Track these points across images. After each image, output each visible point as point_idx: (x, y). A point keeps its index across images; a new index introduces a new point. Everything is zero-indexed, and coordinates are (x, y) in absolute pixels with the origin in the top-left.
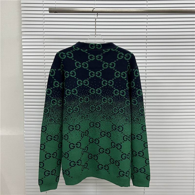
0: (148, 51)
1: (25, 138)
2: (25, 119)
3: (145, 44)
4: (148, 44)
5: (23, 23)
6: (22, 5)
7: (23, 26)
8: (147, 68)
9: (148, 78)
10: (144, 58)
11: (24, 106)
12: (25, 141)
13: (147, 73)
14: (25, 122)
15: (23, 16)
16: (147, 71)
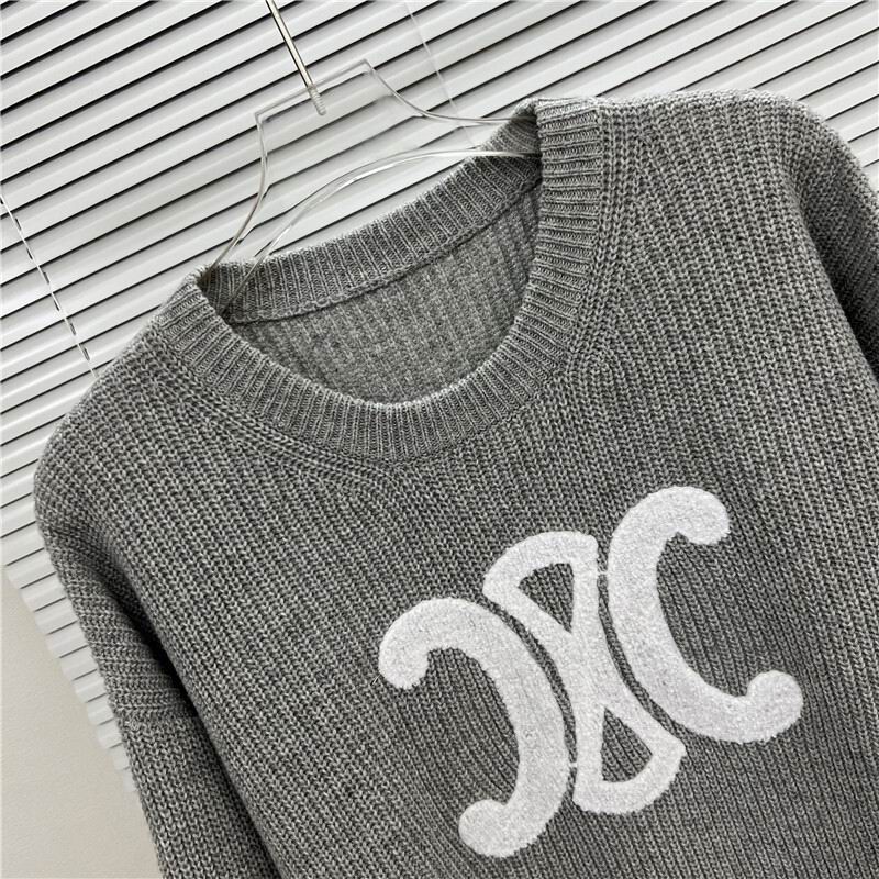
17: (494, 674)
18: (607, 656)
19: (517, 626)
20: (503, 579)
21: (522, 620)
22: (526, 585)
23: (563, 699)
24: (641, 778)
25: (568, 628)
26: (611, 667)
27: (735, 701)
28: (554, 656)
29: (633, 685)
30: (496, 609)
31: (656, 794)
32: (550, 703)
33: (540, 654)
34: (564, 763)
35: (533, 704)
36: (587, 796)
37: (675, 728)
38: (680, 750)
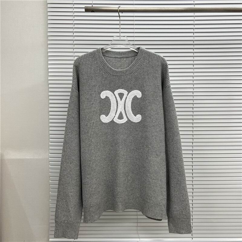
0: (196, 58)
1: (50, 162)
2: (50, 139)
3: (192, 50)
4: (195, 50)
5: (50, 26)
6: (49, 6)
7: (50, 30)
8: (195, 78)
9: (195, 90)
10: (191, 66)
11: (50, 124)
12: (50, 166)
13: (194, 85)
14: (50, 143)
15: (50, 18)
16: (195, 82)
17: (111, 102)
18: (124, 105)
19: (116, 98)
20: (117, 92)
21: (117, 97)
22: (119, 94)
23: (117, 108)
24: (122, 120)
25: (121, 101)
26: (124, 107)
27: (135, 117)
28: (118, 103)
29: (125, 110)
30: (115, 95)
31: (122, 123)
32: (116, 108)
33: (117, 102)
34: (114, 115)
35: (114, 107)
36: (115, 120)
37: (127, 117)
38: (127, 120)
